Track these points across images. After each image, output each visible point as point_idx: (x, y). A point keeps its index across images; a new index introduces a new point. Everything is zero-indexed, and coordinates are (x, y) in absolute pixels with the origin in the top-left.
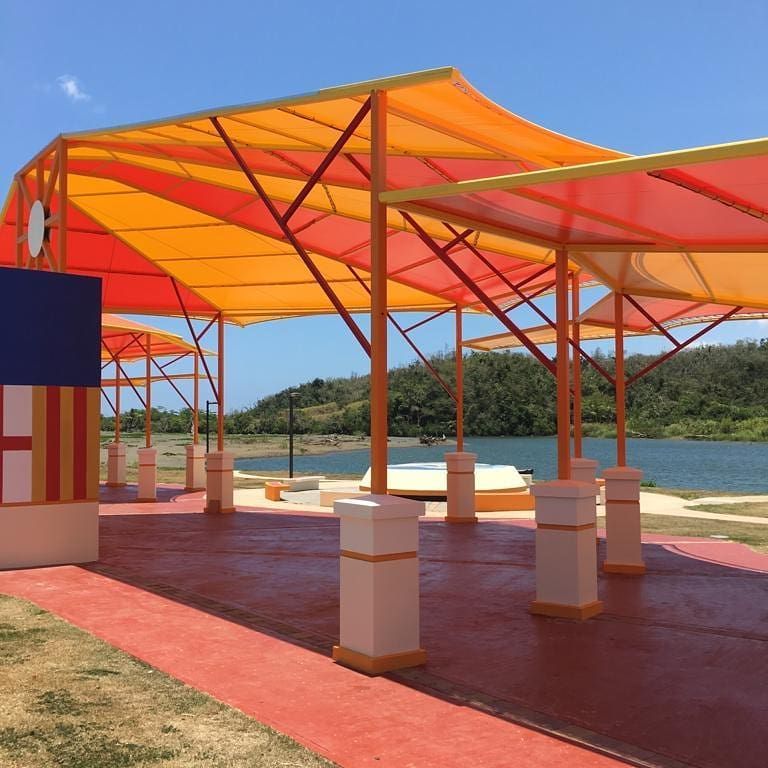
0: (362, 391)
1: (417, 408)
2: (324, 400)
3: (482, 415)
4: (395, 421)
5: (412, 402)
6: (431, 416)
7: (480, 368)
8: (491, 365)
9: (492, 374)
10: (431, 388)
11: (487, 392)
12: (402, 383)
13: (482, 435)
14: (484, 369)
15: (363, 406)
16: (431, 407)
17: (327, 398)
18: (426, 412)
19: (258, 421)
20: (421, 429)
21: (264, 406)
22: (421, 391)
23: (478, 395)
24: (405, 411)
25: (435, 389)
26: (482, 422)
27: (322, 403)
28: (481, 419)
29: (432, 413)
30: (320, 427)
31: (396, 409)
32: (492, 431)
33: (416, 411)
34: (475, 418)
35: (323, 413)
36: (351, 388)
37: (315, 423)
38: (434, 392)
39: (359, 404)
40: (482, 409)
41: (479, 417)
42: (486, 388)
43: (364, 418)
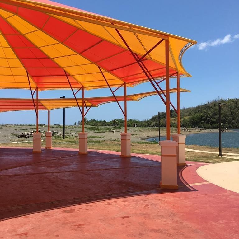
0: (188, 113)
1: (209, 119)
2: (174, 116)
3: (233, 121)
4: (201, 123)
5: (207, 117)
6: (214, 121)
7: (232, 104)
8: (236, 103)
9: (237, 106)
10: (214, 111)
11: (235, 112)
12: (203, 110)
13: (233, 128)
14: (233, 105)
15: (190, 118)
16: (214, 118)
17: (175, 116)
18: (212, 120)
19: (154, 123)
20: (210, 126)
21: (154, 118)
22: (210, 113)
23: (232, 114)
24: (205, 120)
25: (216, 112)
26: (233, 123)
27: (173, 117)
28: (233, 122)
29: (214, 120)
30: (175, 125)
31: (201, 119)
32: (238, 126)
33: (208, 119)
34: (230, 122)
35: (176, 120)
36: (183, 112)
37: (173, 124)
38: (215, 113)
39: (188, 117)
40: (233, 119)
41: (232, 121)
42: (235, 111)
43: (190, 122)
